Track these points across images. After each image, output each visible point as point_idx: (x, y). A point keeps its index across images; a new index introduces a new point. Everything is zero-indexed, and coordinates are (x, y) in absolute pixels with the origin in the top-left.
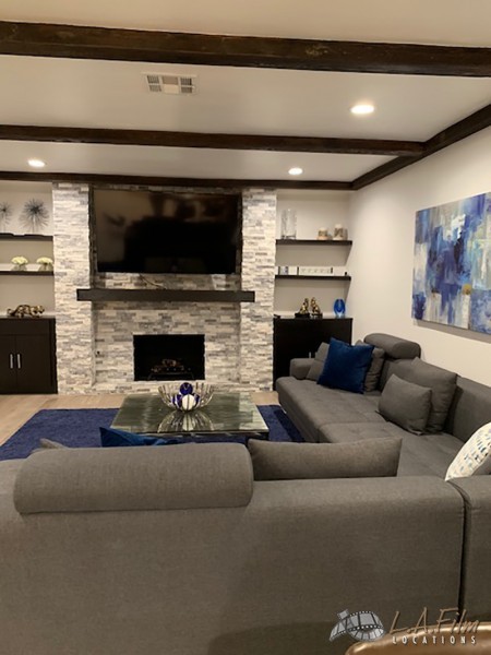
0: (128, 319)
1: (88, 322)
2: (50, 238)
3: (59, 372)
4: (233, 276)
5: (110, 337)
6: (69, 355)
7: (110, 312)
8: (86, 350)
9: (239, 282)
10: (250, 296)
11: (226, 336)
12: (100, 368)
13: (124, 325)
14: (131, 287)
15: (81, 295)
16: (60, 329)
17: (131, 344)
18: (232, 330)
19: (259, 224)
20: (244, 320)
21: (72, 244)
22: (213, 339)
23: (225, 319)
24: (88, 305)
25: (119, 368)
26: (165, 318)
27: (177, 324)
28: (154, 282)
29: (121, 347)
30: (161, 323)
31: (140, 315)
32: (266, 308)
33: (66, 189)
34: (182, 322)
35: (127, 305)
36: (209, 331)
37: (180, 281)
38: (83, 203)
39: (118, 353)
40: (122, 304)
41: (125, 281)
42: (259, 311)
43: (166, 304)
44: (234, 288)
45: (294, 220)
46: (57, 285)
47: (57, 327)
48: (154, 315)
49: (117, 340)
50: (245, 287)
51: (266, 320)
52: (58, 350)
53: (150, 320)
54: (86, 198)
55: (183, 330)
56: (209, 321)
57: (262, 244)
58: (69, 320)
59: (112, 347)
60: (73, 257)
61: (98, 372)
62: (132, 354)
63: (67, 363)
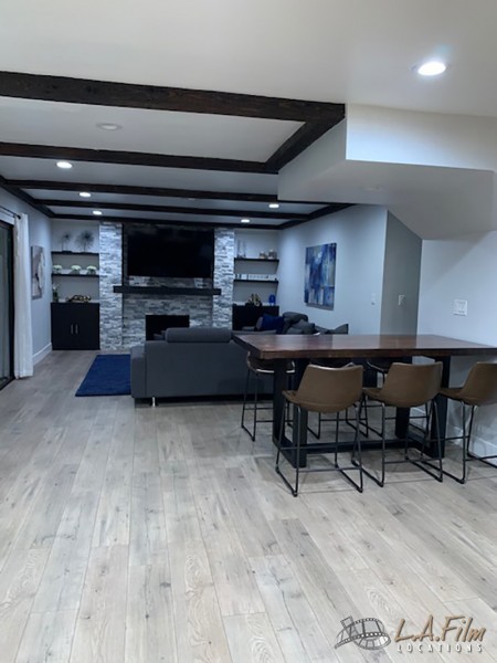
3: (101, 336)
4: (208, 279)
5: (131, 316)
6: (108, 326)
7: (132, 301)
9: (212, 283)
10: (218, 292)
11: (204, 316)
12: (125, 335)
13: (140, 309)
14: (145, 285)
15: (116, 290)
16: (102, 310)
17: (144, 321)
18: (207, 313)
19: (224, 248)
20: (215, 306)
21: (111, 258)
22: (194, 318)
24: (120, 295)
25: (137, 335)
26: (166, 304)
27: (173, 309)
28: (159, 282)
29: (138, 322)
30: (163, 308)
31: (150, 302)
32: (228, 299)
33: (108, 225)
34: (176, 307)
35: (142, 296)
36: (193, 313)
37: (176, 282)
38: (117, 234)
39: (136, 326)
40: (138, 295)
41: (140, 281)
42: (223, 301)
43: (167, 296)
44: (209, 287)
46: (101, 283)
47: (101, 308)
48: (159, 303)
49: (135, 318)
50: (216, 286)
51: (228, 306)
52: (101, 323)
53: (155, 305)
54: (120, 231)
55: (176, 312)
56: (192, 307)
57: (226, 261)
58: (108, 304)
59: (132, 322)
60: (112, 266)
61: (123, 338)
62: (144, 326)
63: (107, 330)
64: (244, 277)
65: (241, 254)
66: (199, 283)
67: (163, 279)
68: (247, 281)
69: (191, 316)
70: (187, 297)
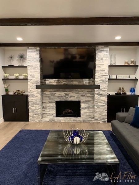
0: (53, 95)
1: (39, 96)
2: (26, 67)
3: (30, 114)
4: (92, 79)
5: (47, 101)
6: (33, 108)
7: (47, 93)
8: (39, 106)
9: (94, 81)
10: (98, 87)
11: (89, 101)
12: (44, 112)
13: (52, 97)
14: (55, 84)
15: (37, 87)
16: (30, 99)
17: (55, 104)
18: (91, 99)
19: (102, 59)
20: (96, 96)
21: (34, 69)
22: (84, 102)
23: (88, 95)
24: (39, 90)
25: (51, 112)
26: (66, 95)
27: (71, 97)
28: (63, 82)
29: (51, 105)
30: (65, 97)
31: (58, 94)
32: (104, 91)
33: (32, 49)
34: (73, 96)
35: (53, 90)
36: (82, 99)
37: (72, 81)
38: (37, 54)
39: (50, 107)
40: (51, 90)
41: (52, 82)
42: (101, 92)
43: (67, 90)
44: (92, 83)
45: (115, 57)
46: (29, 83)
47: (29, 98)
48: (63, 94)
49: (50, 102)
50: (96, 83)
51: (105, 96)
52: (29, 106)
53: (61, 95)
54: (38, 52)
55: (73, 99)
56: (82, 96)
57: (103, 67)
58: (33, 96)
59: (48, 105)
60: (35, 73)
61: (43, 114)
62: (55, 107)
63: (33, 111)
64: (114, 77)
65: (113, 63)
66: (86, 81)
67: (65, 80)
68: (116, 79)
69: (81, 101)
70: (79, 90)
